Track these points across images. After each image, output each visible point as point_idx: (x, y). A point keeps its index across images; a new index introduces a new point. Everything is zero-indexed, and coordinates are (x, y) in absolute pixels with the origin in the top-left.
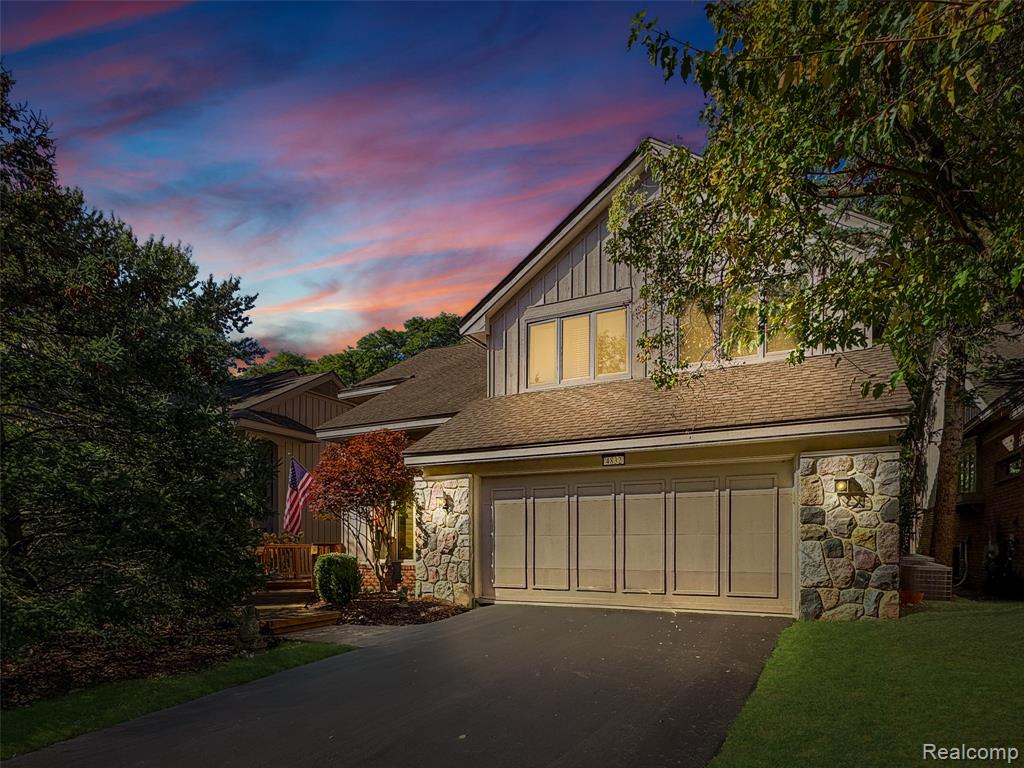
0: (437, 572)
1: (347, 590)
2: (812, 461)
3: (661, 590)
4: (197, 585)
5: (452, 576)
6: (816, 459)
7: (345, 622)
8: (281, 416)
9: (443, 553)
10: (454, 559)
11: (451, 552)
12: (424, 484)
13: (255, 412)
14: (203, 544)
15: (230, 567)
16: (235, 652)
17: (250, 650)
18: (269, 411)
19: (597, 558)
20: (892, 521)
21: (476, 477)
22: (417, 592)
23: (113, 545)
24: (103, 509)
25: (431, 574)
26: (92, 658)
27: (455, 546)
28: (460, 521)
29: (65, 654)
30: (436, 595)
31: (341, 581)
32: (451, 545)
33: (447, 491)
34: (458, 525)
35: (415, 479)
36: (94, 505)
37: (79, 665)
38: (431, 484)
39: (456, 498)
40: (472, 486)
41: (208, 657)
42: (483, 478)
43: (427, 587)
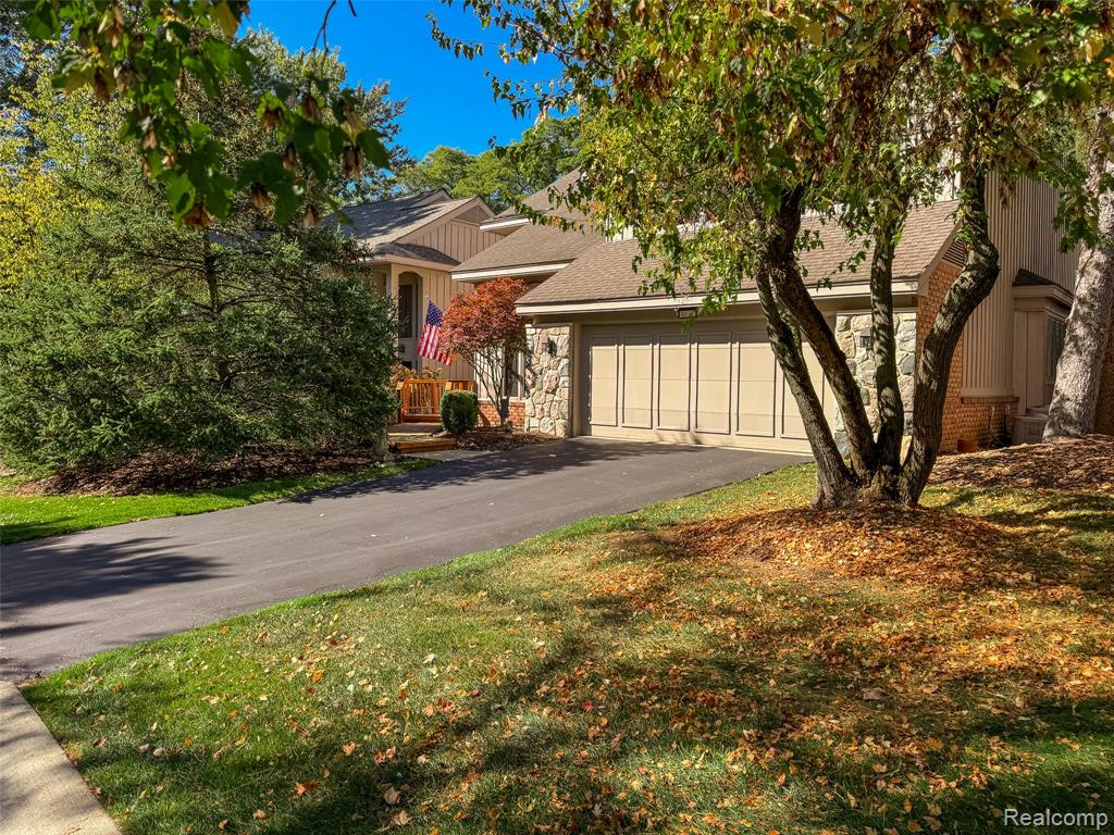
0: (542, 409)
1: (462, 422)
2: (845, 318)
3: (726, 430)
4: (346, 411)
5: (554, 413)
6: (851, 316)
7: (458, 448)
8: (426, 248)
9: (547, 392)
10: (556, 398)
11: (554, 392)
12: (533, 331)
13: (400, 245)
14: (350, 383)
15: (369, 399)
16: (372, 463)
17: (382, 462)
18: (414, 243)
19: (675, 400)
20: (909, 374)
21: (577, 325)
22: (526, 426)
23: (294, 383)
24: (289, 359)
25: (538, 410)
26: (276, 461)
27: (557, 386)
28: (562, 364)
29: (257, 458)
30: (541, 429)
31: (458, 414)
32: (553, 385)
33: (552, 338)
34: (560, 368)
35: (527, 326)
36: (282, 357)
37: (268, 464)
38: (539, 330)
39: (559, 344)
40: (572, 333)
41: (353, 465)
42: (583, 326)
43: (534, 422)
